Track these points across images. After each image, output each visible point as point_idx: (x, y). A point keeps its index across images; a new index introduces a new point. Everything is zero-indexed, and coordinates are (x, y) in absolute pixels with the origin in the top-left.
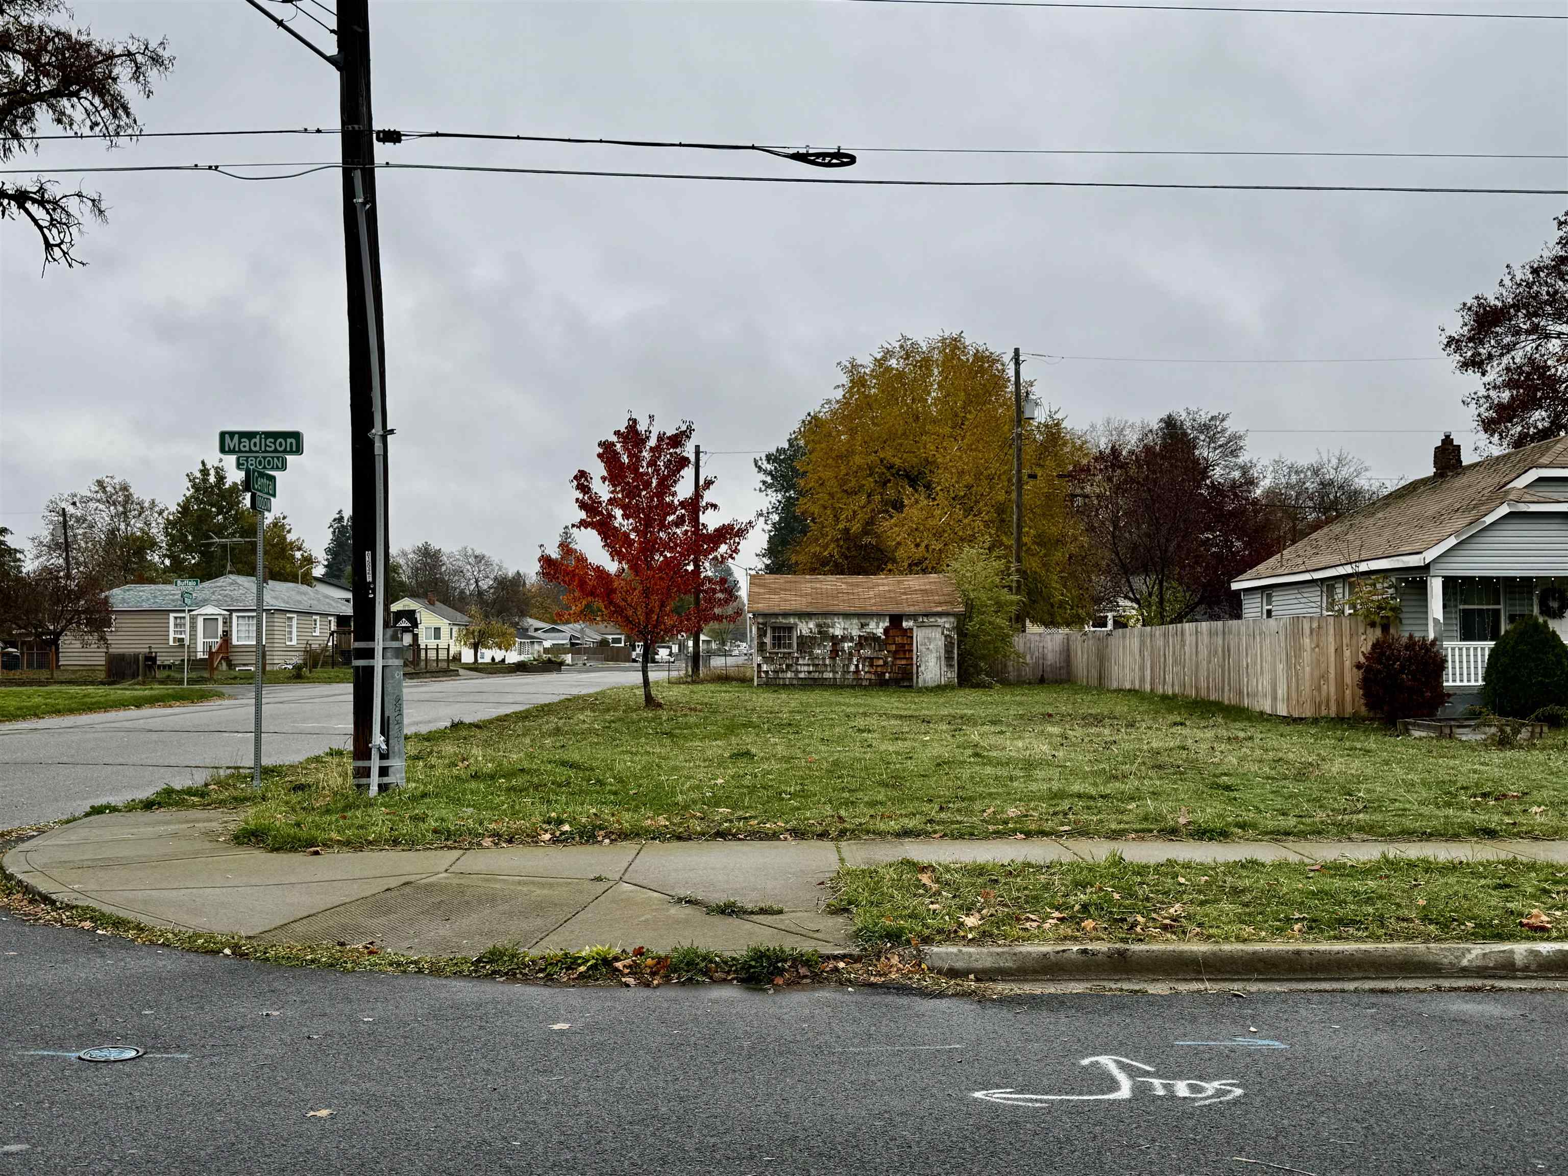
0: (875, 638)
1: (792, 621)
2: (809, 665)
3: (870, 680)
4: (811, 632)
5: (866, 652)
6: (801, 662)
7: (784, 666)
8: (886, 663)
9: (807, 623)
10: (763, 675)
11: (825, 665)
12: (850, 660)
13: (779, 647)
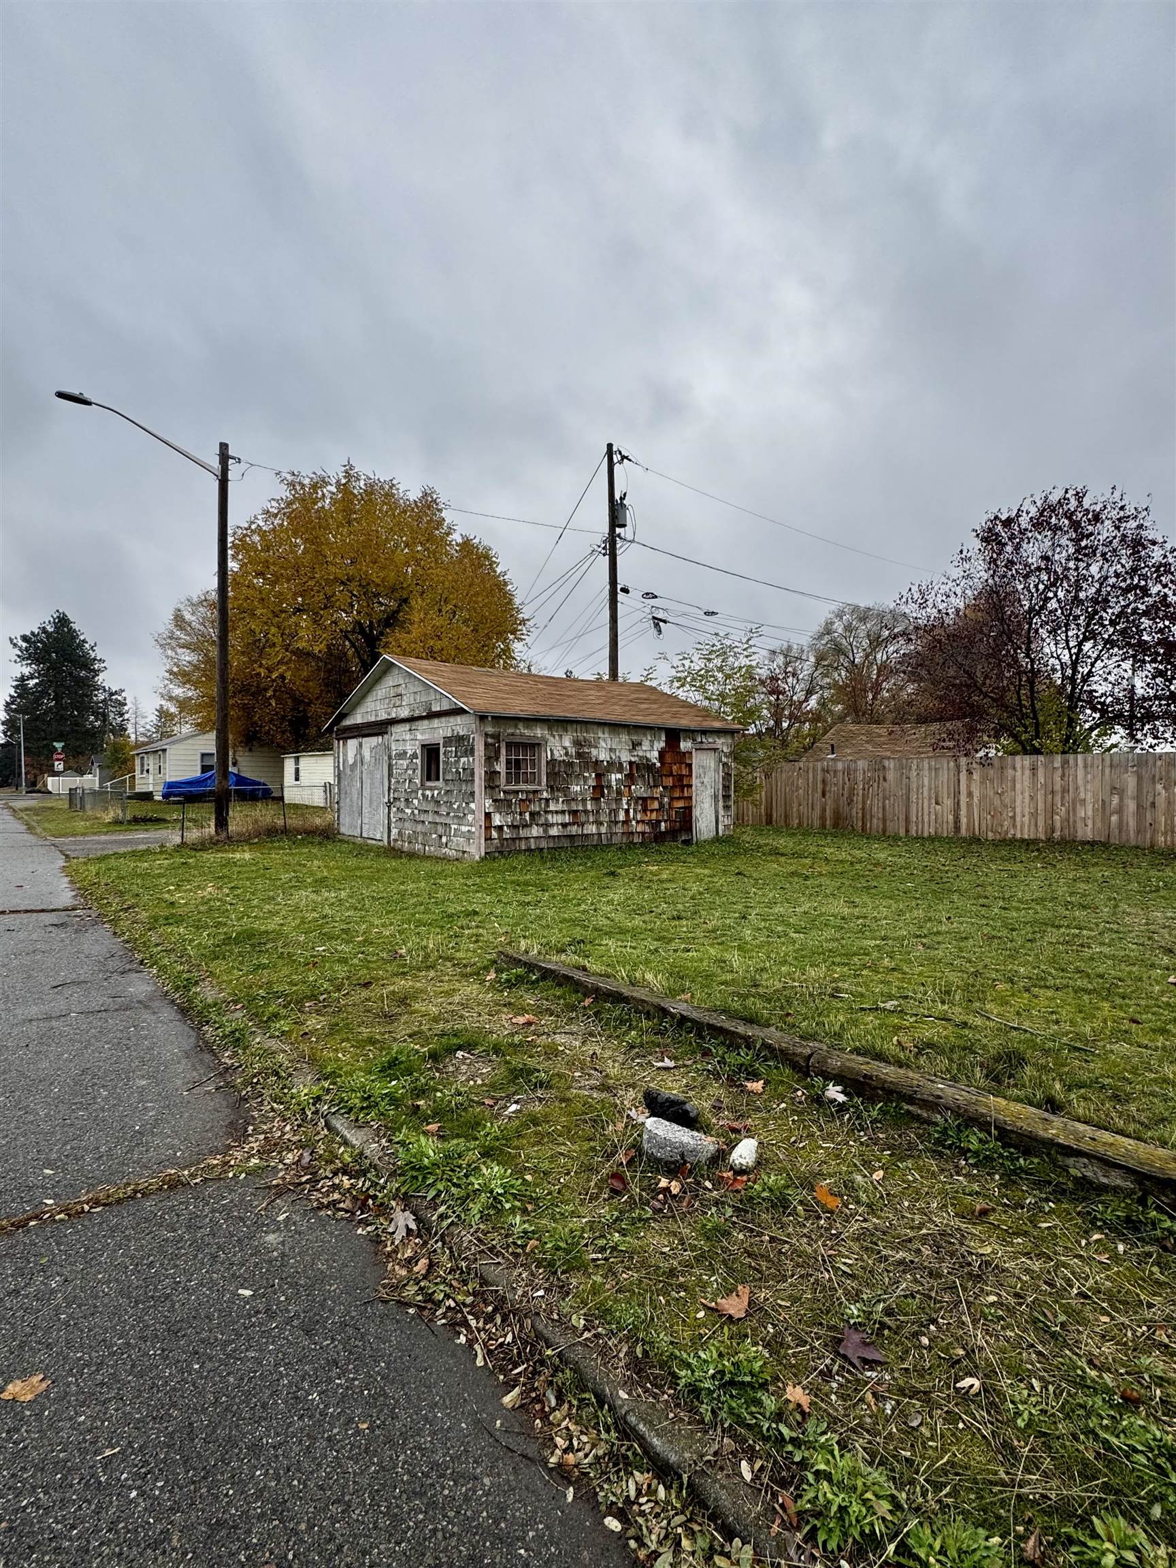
0: (649, 767)
1: (539, 732)
2: (563, 812)
3: (643, 833)
4: (567, 754)
5: (639, 789)
6: (552, 807)
7: (527, 816)
8: (661, 805)
9: (561, 736)
10: (495, 834)
11: (586, 812)
12: (618, 801)
13: (517, 782)
